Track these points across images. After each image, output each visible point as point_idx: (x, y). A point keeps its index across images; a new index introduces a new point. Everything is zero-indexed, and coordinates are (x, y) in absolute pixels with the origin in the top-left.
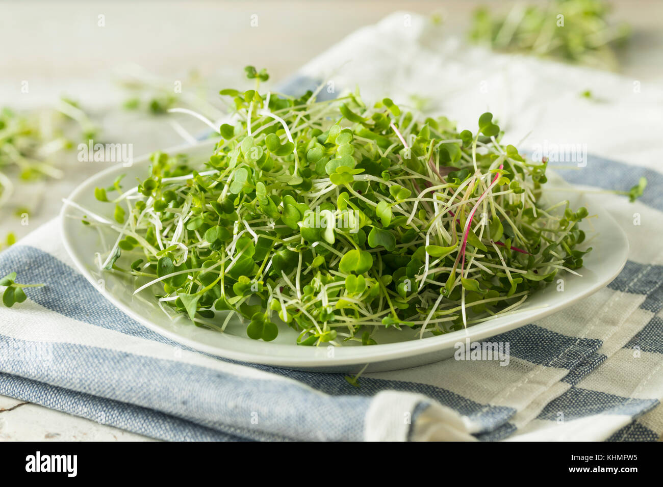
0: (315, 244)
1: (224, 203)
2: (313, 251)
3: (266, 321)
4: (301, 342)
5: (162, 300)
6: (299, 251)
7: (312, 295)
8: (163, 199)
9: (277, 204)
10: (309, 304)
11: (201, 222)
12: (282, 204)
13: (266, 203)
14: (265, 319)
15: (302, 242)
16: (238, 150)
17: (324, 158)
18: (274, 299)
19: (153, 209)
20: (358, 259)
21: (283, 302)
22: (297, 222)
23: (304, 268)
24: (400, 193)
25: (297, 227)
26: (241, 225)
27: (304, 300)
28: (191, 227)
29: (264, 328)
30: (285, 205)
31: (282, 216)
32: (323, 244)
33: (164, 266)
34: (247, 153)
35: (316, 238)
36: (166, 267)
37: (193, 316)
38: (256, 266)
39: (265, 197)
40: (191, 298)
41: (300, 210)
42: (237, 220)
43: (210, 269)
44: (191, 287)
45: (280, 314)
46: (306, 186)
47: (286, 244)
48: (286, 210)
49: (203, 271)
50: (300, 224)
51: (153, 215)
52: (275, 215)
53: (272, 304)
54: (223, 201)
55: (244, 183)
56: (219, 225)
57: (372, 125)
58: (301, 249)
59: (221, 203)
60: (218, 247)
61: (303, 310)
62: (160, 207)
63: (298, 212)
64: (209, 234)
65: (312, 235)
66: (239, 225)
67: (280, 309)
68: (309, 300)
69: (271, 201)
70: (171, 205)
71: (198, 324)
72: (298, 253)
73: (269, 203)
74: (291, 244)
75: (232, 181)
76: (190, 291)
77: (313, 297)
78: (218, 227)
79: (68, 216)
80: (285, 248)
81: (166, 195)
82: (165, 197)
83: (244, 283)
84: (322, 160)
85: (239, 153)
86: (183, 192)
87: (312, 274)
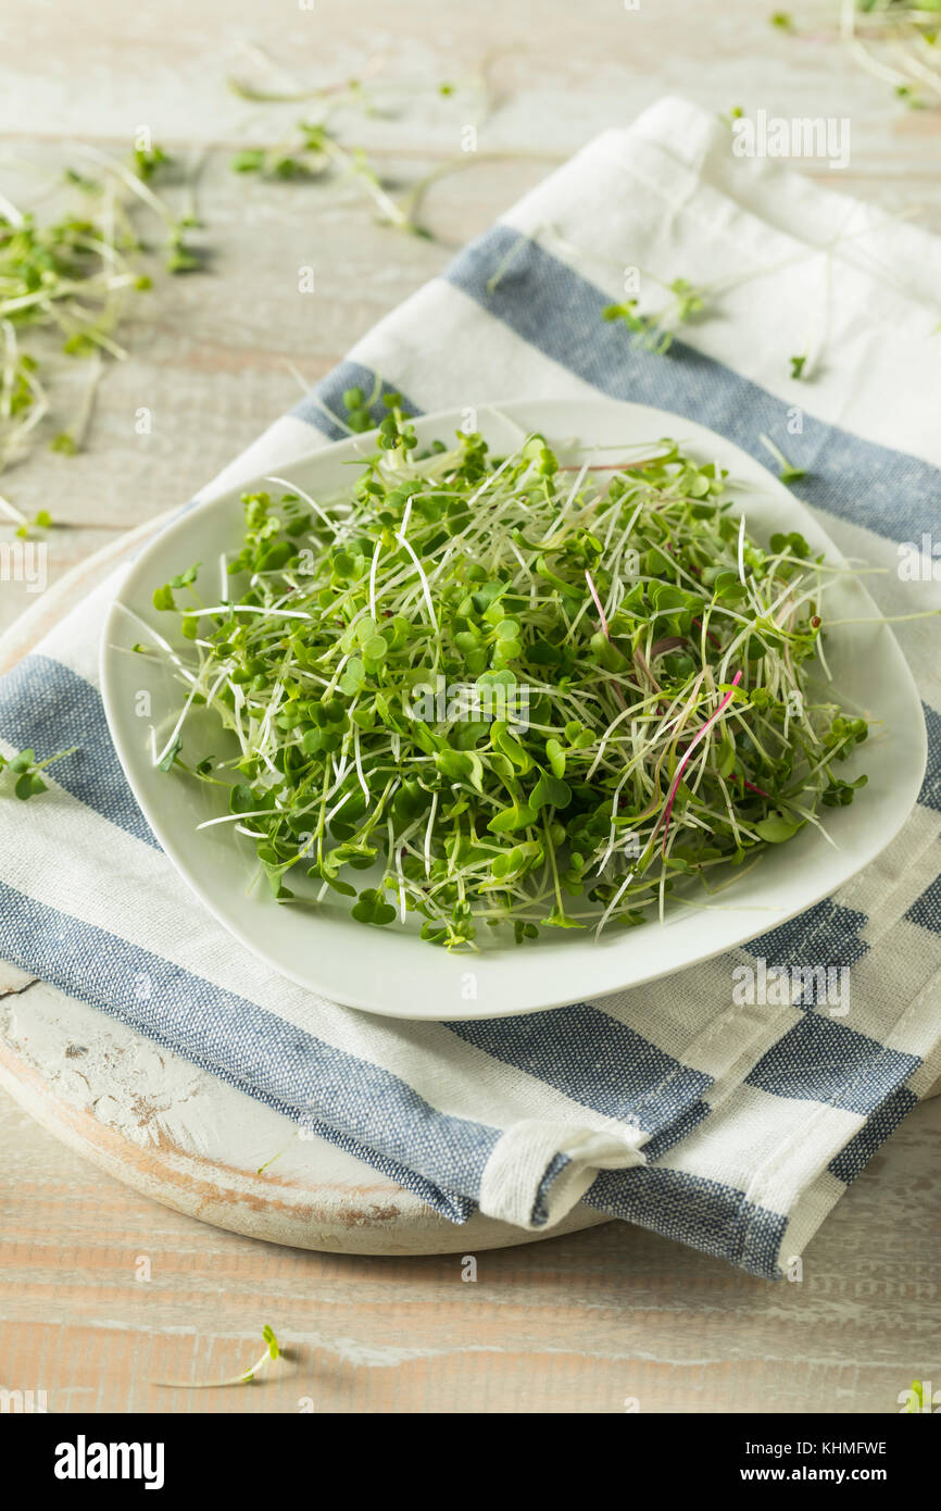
0: (457, 785)
1: (330, 707)
2: (454, 794)
6: (434, 790)
8: (245, 669)
10: (441, 885)
15: (438, 780)
20: (514, 818)
21: (403, 883)
23: (439, 812)
24: (580, 737)
27: (433, 879)
28: (283, 723)
32: (467, 787)
33: (241, 797)
35: (458, 778)
36: (244, 800)
42: (348, 730)
43: (306, 810)
49: (295, 812)
54: (329, 701)
57: (562, 549)
58: (437, 788)
59: (325, 705)
62: (241, 679)
64: (308, 740)
65: (452, 772)
66: (350, 743)
70: (257, 681)
72: (432, 793)
75: (344, 671)
78: (320, 730)
79: (112, 646)
80: (415, 777)
87: (450, 826)
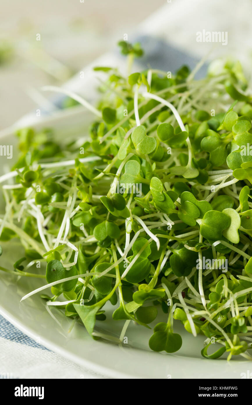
0: (216, 244)
1: (114, 199)
2: (214, 250)
3: (169, 331)
4: (209, 356)
5: (50, 303)
6: (199, 251)
7: (218, 303)
8: (45, 191)
9: (174, 200)
10: (216, 313)
11: (88, 218)
12: (179, 200)
13: (163, 199)
14: (168, 329)
15: (200, 241)
16: (127, 140)
17: (221, 147)
18: (178, 309)
19: (34, 200)
21: (189, 312)
22: (195, 219)
25: (195, 224)
26: (134, 223)
27: (210, 308)
28: (77, 223)
29: (168, 339)
30: (183, 201)
31: (179, 213)
32: (224, 243)
33: (54, 270)
34: (139, 144)
35: (216, 237)
36: (56, 271)
37: (92, 330)
38: (152, 267)
39: (161, 193)
40: (88, 310)
41: (200, 208)
42: (129, 216)
43: (104, 273)
44: (84, 292)
45: (186, 324)
46: (203, 179)
47: (183, 242)
48: (183, 206)
49: (96, 275)
50: (200, 222)
51: (33, 206)
52: (171, 211)
53: (176, 314)
54: (113, 196)
55: (136, 177)
56: (108, 221)
58: (202, 249)
59: (111, 198)
60: (108, 245)
61: (210, 319)
62: (43, 200)
63: (197, 209)
64: (98, 231)
65: (213, 232)
66: (133, 223)
67: (186, 319)
68: (215, 308)
69: (168, 197)
70: (54, 198)
71: (96, 338)
72: (198, 253)
73: (165, 200)
74: (188, 242)
75: (122, 175)
76: (83, 296)
77: (219, 304)
78: (107, 223)
80: (182, 246)
81: (48, 187)
82: (46, 189)
83: (145, 292)
84: (218, 150)
85: (129, 144)
86: (65, 182)
